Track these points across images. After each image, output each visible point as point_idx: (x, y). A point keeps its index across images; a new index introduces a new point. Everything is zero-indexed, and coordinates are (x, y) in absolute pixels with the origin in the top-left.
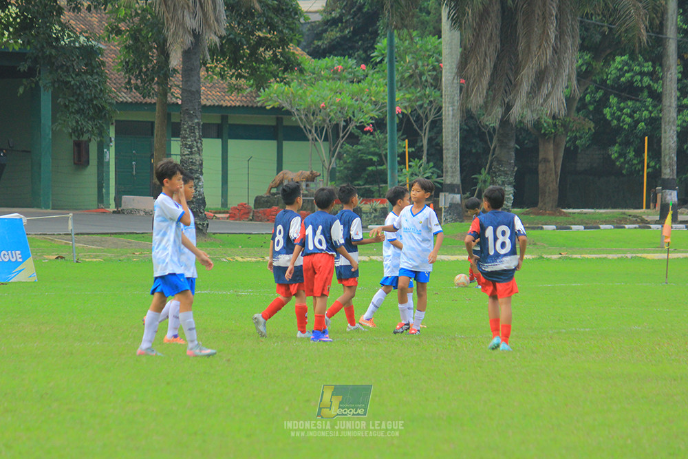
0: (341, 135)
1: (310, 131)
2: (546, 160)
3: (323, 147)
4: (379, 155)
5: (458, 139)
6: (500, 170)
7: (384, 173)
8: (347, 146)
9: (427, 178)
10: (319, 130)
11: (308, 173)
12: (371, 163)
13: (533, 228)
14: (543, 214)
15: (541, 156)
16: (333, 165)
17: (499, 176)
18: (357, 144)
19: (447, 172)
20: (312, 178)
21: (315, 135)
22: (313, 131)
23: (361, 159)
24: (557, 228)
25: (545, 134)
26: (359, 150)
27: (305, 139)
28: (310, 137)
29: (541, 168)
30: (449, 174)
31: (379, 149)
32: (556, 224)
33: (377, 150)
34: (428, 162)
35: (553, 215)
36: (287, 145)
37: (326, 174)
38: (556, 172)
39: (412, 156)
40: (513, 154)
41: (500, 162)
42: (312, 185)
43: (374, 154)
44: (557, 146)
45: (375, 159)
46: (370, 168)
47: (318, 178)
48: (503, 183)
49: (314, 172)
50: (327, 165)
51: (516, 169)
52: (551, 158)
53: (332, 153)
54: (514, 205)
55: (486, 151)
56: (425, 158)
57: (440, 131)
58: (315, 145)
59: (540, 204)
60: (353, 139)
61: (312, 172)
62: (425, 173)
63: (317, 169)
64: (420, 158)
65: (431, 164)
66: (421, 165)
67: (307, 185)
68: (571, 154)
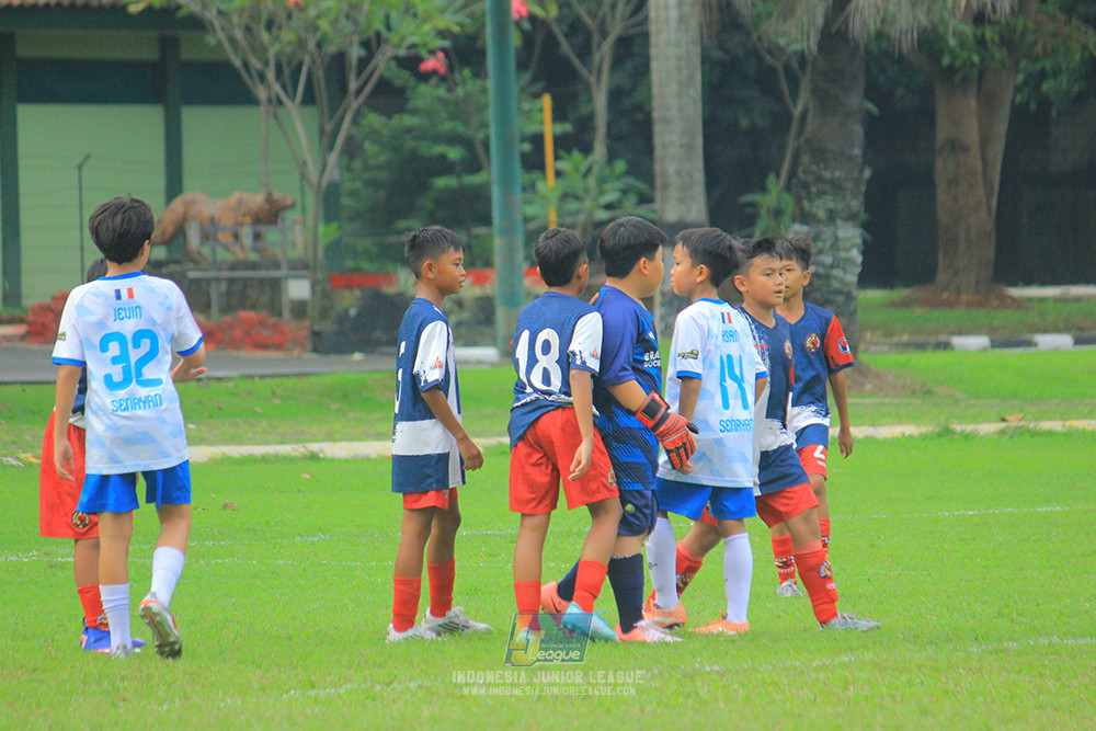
0: (353, 85)
1: (262, 77)
2: (957, 146)
3: (301, 123)
4: (467, 143)
5: (696, 92)
6: (819, 180)
7: (480, 196)
8: (374, 119)
9: (609, 207)
10: (288, 72)
11: (257, 199)
12: (444, 166)
13: (921, 346)
14: (950, 305)
15: (943, 131)
16: (333, 173)
17: (821, 194)
18: (401, 110)
19: (666, 187)
20: (271, 214)
21: (277, 88)
22: (271, 75)
23: (414, 157)
24: (996, 344)
25: (951, 70)
26: (409, 130)
27: (247, 99)
28: (262, 94)
29: (943, 167)
30: (673, 193)
31: (466, 123)
32: (989, 331)
33: (460, 128)
34: (612, 157)
35: (982, 304)
36: (195, 120)
37: (311, 200)
38: (987, 181)
39: (563, 144)
40: (858, 130)
41: (819, 154)
42: (271, 235)
43: (453, 139)
44: (988, 101)
45: (454, 154)
46: (441, 182)
47: (290, 217)
48: (832, 216)
49: (277, 195)
50: (313, 172)
51: (867, 173)
52: (972, 136)
53: (327, 139)
54: (865, 280)
55: (782, 122)
56: (600, 149)
57: (643, 71)
58: (276, 117)
59: (942, 276)
60: (388, 97)
61: (269, 199)
62: (602, 193)
63: (286, 189)
64: (587, 149)
65: (620, 166)
66: (589, 170)
67: (257, 237)
68: (1030, 124)
